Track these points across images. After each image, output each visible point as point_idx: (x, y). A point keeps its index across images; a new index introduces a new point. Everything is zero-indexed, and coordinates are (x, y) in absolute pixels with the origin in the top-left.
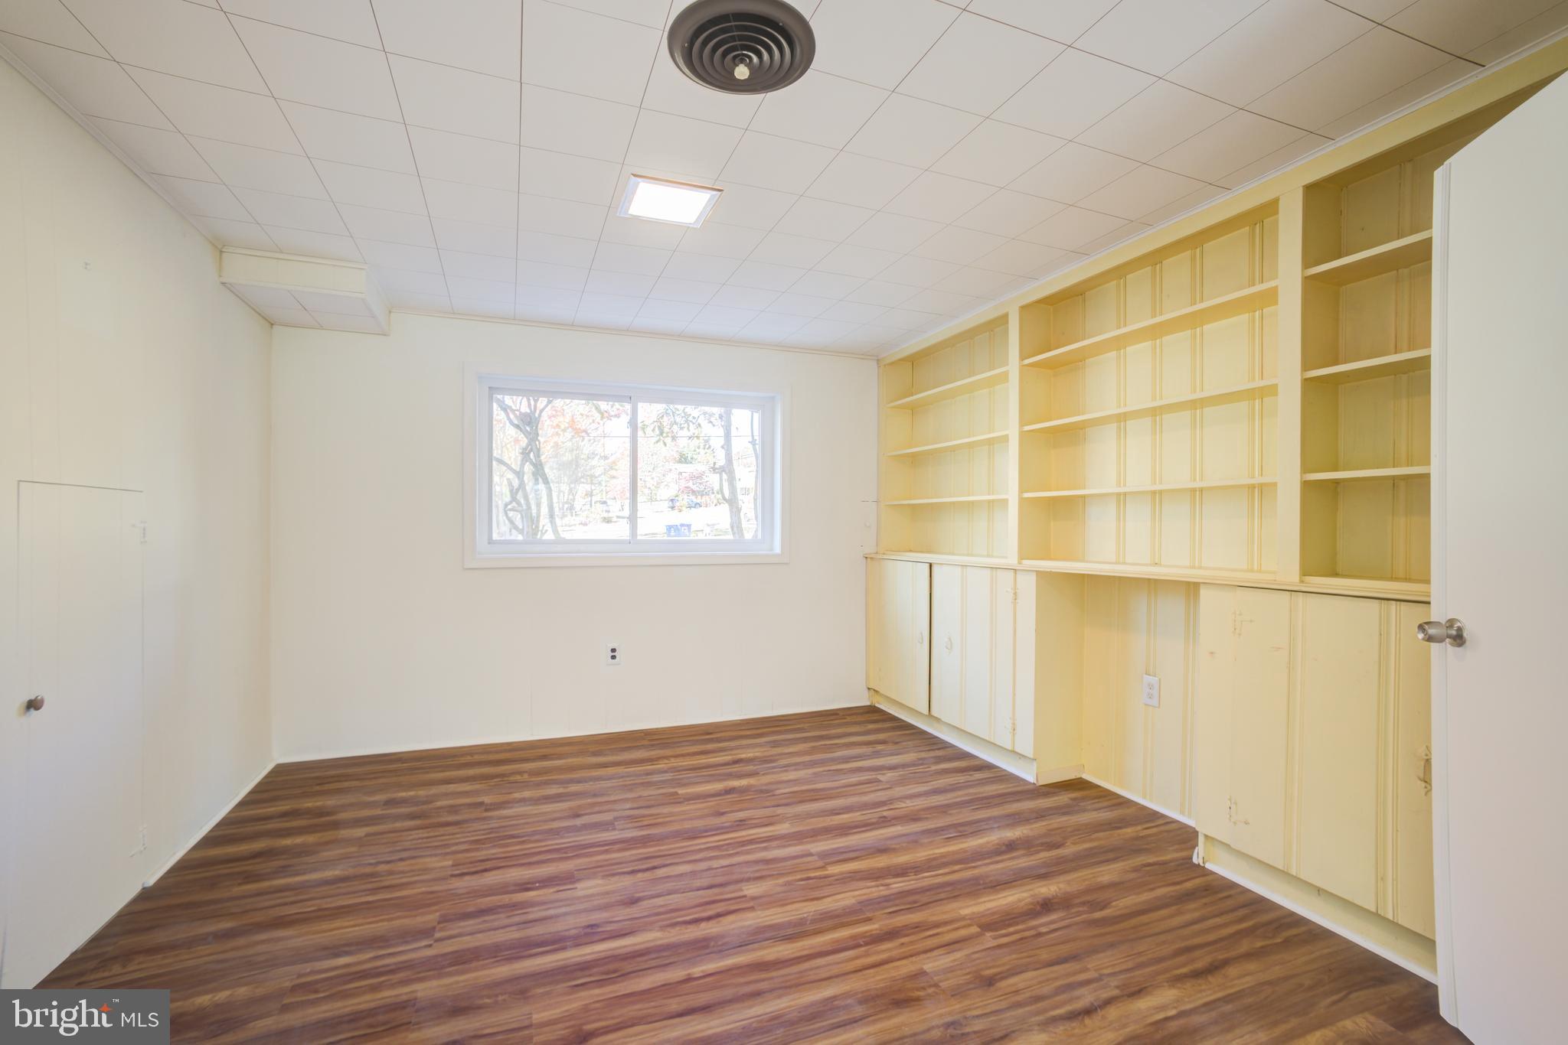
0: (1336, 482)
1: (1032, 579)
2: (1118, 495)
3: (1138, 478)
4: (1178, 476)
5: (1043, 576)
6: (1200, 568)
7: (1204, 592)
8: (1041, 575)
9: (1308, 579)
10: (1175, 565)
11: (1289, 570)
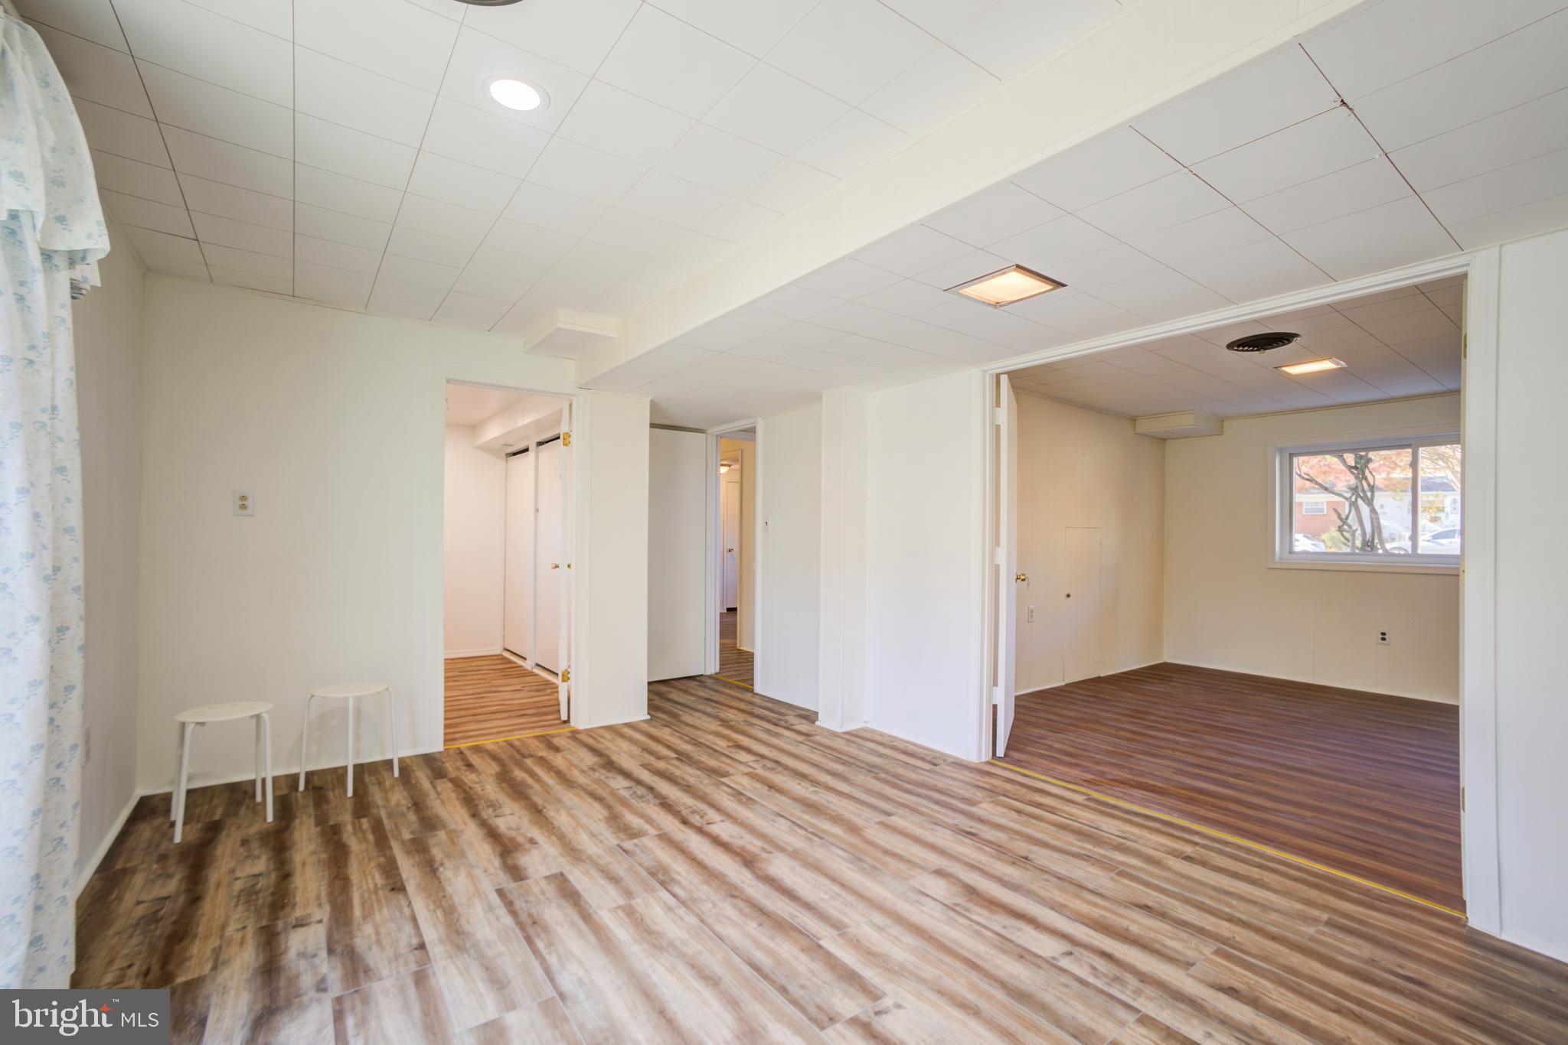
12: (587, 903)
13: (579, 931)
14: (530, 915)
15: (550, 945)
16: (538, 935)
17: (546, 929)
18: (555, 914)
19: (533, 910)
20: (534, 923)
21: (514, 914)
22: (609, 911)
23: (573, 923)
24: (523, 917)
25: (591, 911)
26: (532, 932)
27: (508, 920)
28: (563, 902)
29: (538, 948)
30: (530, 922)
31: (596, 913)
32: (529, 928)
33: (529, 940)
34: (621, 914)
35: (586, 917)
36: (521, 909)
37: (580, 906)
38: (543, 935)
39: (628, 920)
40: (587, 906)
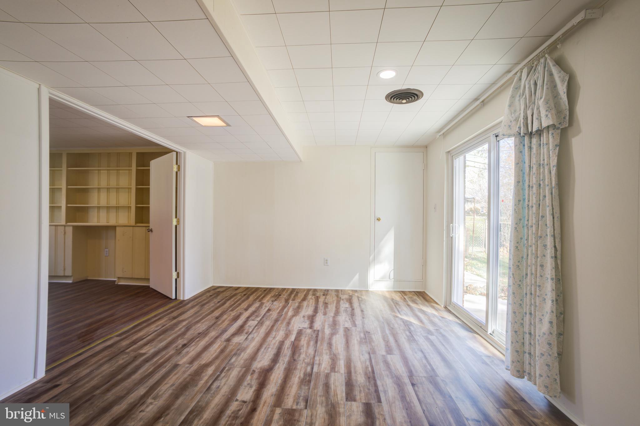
0: (143, 207)
1: (71, 228)
2: (98, 207)
3: (103, 203)
4: (113, 203)
5: (75, 227)
6: (118, 223)
7: (117, 228)
8: (74, 227)
9: (136, 224)
10: (112, 222)
11: (133, 222)
12: (345, 379)
13: (355, 368)
14: (369, 382)
15: (367, 368)
16: (369, 372)
17: (366, 374)
18: (360, 379)
19: (368, 384)
20: (369, 378)
21: (376, 385)
22: (340, 372)
23: (355, 372)
24: (372, 382)
25: (346, 374)
26: (371, 374)
27: (379, 383)
28: (354, 383)
29: (371, 368)
30: (370, 379)
31: (345, 373)
32: (371, 377)
33: (373, 372)
34: (337, 369)
35: (349, 373)
36: (372, 386)
37: (349, 378)
38: (368, 372)
39: (337, 366)
40: (346, 377)
